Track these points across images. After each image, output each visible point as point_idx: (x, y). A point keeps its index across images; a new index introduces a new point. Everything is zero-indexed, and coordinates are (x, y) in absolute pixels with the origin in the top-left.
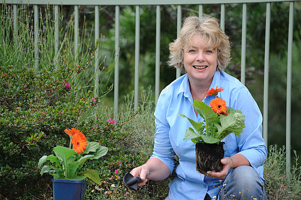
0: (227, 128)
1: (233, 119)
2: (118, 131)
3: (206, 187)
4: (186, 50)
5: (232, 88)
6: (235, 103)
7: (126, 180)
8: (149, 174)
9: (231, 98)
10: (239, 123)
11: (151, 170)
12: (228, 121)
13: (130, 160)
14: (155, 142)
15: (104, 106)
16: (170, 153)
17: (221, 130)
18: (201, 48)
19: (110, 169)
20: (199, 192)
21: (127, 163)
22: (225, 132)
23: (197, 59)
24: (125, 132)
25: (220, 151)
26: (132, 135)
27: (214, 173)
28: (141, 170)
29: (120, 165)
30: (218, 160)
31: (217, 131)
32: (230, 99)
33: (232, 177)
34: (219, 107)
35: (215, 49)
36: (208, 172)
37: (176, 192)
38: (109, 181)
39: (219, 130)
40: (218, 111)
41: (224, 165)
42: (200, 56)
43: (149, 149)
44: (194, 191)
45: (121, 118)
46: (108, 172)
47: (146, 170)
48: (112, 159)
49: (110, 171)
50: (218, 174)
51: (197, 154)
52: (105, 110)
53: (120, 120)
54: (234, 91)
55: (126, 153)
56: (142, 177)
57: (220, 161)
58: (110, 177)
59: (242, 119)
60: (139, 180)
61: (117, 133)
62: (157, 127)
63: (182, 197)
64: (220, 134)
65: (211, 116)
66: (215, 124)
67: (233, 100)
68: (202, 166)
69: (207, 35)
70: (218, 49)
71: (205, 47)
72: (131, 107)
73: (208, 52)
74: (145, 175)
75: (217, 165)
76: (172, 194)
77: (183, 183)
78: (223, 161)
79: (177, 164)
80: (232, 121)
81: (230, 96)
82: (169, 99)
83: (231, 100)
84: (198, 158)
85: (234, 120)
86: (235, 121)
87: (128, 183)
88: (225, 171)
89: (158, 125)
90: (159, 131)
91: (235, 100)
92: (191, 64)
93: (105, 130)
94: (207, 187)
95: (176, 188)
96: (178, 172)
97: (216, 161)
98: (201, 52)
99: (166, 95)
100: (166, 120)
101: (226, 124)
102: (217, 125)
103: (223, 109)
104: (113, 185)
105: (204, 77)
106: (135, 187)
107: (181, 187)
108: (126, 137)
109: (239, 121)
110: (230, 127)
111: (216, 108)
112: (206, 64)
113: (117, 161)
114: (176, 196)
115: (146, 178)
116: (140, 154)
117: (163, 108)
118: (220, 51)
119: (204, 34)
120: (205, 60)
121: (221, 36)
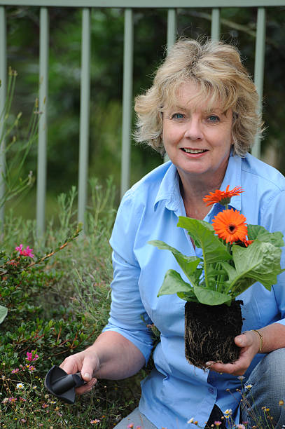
0: (246, 274)
1: (258, 255)
2: (41, 270)
3: (213, 393)
4: (166, 114)
5: (264, 191)
6: (270, 220)
7: (51, 382)
8: (101, 367)
9: (262, 212)
10: (269, 263)
11: (103, 359)
12: (249, 258)
13: (60, 332)
14: (113, 299)
15: (13, 217)
16: (141, 321)
17: (234, 276)
18: (195, 111)
19: (18, 351)
20: (199, 402)
21: (55, 337)
22: (243, 281)
23: (186, 135)
24: (54, 273)
25: (233, 321)
26: (68, 278)
27: (220, 366)
28: (82, 360)
29: (40, 342)
30: (229, 338)
31: (227, 278)
32: (260, 213)
33: (263, 371)
34: (232, 228)
35: (225, 113)
36: (208, 363)
37: (154, 401)
38: (14, 376)
39: (230, 276)
40: (230, 238)
41: (243, 348)
42: (192, 128)
43: (101, 310)
44: (188, 400)
45: (49, 243)
46: (11, 357)
47: (94, 360)
48: (21, 329)
49: (16, 355)
50: (229, 366)
51: (187, 324)
52: (17, 225)
53: (46, 245)
54: (267, 197)
55: (55, 316)
56: (86, 373)
57: (233, 340)
58: (15, 366)
59: (277, 255)
60: (78, 381)
61: (37, 273)
62: (116, 268)
63: (166, 412)
64: (233, 283)
65: (215, 248)
66: (223, 265)
67: (265, 215)
68: (195, 351)
69: (208, 84)
70: (233, 113)
71: (205, 109)
72: (68, 221)
73: (211, 118)
74: (92, 371)
75: (226, 349)
76: (146, 403)
77: (165, 382)
78: (239, 340)
79: (156, 341)
80: (256, 259)
81: (260, 207)
82: (139, 212)
83: (262, 216)
84: (187, 334)
85: (260, 256)
86: (261, 260)
87: (55, 387)
88: (244, 361)
89: (119, 265)
90: (119, 277)
91: (270, 215)
92: (176, 143)
93: (10, 269)
94: (216, 392)
95: (154, 393)
96: (157, 360)
97: (225, 340)
98: (195, 119)
99: (133, 202)
100: (133, 254)
101: (245, 266)
102: (226, 267)
103: (240, 233)
104: (20, 386)
105: (202, 170)
106: (70, 396)
107: (162, 392)
108: (55, 282)
109: (270, 260)
110: (251, 271)
111: (224, 231)
112: (203, 146)
113: (33, 333)
114: (154, 408)
115: (94, 376)
116: (83, 319)
117: (126, 230)
118: (237, 115)
119: (203, 83)
120: (202, 137)
121: (240, 86)
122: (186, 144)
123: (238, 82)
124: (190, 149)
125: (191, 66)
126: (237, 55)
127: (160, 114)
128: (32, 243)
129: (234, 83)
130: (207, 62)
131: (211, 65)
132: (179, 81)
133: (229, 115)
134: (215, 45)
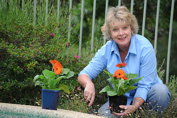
2: (81, 63)
18: (120, 27)
23: (119, 35)
24: (85, 64)
40: (119, 77)
45: (83, 55)
52: (74, 50)
69: (121, 19)
72: (89, 49)
73: (125, 28)
92: (116, 37)
93: (73, 62)
98: (121, 29)
104: (76, 95)
112: (125, 36)
118: (131, 25)
119: (120, 19)
120: (124, 34)
121: (131, 17)
122: (119, 37)
123: (130, 16)
124: (121, 38)
125: (115, 15)
126: (126, 8)
127: (110, 31)
128: (78, 55)
129: (129, 17)
130: (119, 13)
131: (121, 13)
132: (113, 20)
133: (129, 25)
134: (119, 7)
